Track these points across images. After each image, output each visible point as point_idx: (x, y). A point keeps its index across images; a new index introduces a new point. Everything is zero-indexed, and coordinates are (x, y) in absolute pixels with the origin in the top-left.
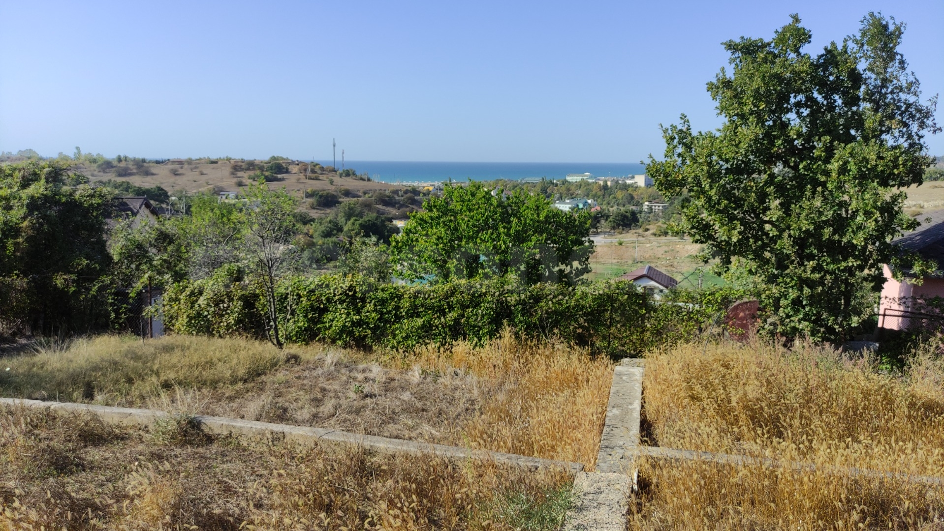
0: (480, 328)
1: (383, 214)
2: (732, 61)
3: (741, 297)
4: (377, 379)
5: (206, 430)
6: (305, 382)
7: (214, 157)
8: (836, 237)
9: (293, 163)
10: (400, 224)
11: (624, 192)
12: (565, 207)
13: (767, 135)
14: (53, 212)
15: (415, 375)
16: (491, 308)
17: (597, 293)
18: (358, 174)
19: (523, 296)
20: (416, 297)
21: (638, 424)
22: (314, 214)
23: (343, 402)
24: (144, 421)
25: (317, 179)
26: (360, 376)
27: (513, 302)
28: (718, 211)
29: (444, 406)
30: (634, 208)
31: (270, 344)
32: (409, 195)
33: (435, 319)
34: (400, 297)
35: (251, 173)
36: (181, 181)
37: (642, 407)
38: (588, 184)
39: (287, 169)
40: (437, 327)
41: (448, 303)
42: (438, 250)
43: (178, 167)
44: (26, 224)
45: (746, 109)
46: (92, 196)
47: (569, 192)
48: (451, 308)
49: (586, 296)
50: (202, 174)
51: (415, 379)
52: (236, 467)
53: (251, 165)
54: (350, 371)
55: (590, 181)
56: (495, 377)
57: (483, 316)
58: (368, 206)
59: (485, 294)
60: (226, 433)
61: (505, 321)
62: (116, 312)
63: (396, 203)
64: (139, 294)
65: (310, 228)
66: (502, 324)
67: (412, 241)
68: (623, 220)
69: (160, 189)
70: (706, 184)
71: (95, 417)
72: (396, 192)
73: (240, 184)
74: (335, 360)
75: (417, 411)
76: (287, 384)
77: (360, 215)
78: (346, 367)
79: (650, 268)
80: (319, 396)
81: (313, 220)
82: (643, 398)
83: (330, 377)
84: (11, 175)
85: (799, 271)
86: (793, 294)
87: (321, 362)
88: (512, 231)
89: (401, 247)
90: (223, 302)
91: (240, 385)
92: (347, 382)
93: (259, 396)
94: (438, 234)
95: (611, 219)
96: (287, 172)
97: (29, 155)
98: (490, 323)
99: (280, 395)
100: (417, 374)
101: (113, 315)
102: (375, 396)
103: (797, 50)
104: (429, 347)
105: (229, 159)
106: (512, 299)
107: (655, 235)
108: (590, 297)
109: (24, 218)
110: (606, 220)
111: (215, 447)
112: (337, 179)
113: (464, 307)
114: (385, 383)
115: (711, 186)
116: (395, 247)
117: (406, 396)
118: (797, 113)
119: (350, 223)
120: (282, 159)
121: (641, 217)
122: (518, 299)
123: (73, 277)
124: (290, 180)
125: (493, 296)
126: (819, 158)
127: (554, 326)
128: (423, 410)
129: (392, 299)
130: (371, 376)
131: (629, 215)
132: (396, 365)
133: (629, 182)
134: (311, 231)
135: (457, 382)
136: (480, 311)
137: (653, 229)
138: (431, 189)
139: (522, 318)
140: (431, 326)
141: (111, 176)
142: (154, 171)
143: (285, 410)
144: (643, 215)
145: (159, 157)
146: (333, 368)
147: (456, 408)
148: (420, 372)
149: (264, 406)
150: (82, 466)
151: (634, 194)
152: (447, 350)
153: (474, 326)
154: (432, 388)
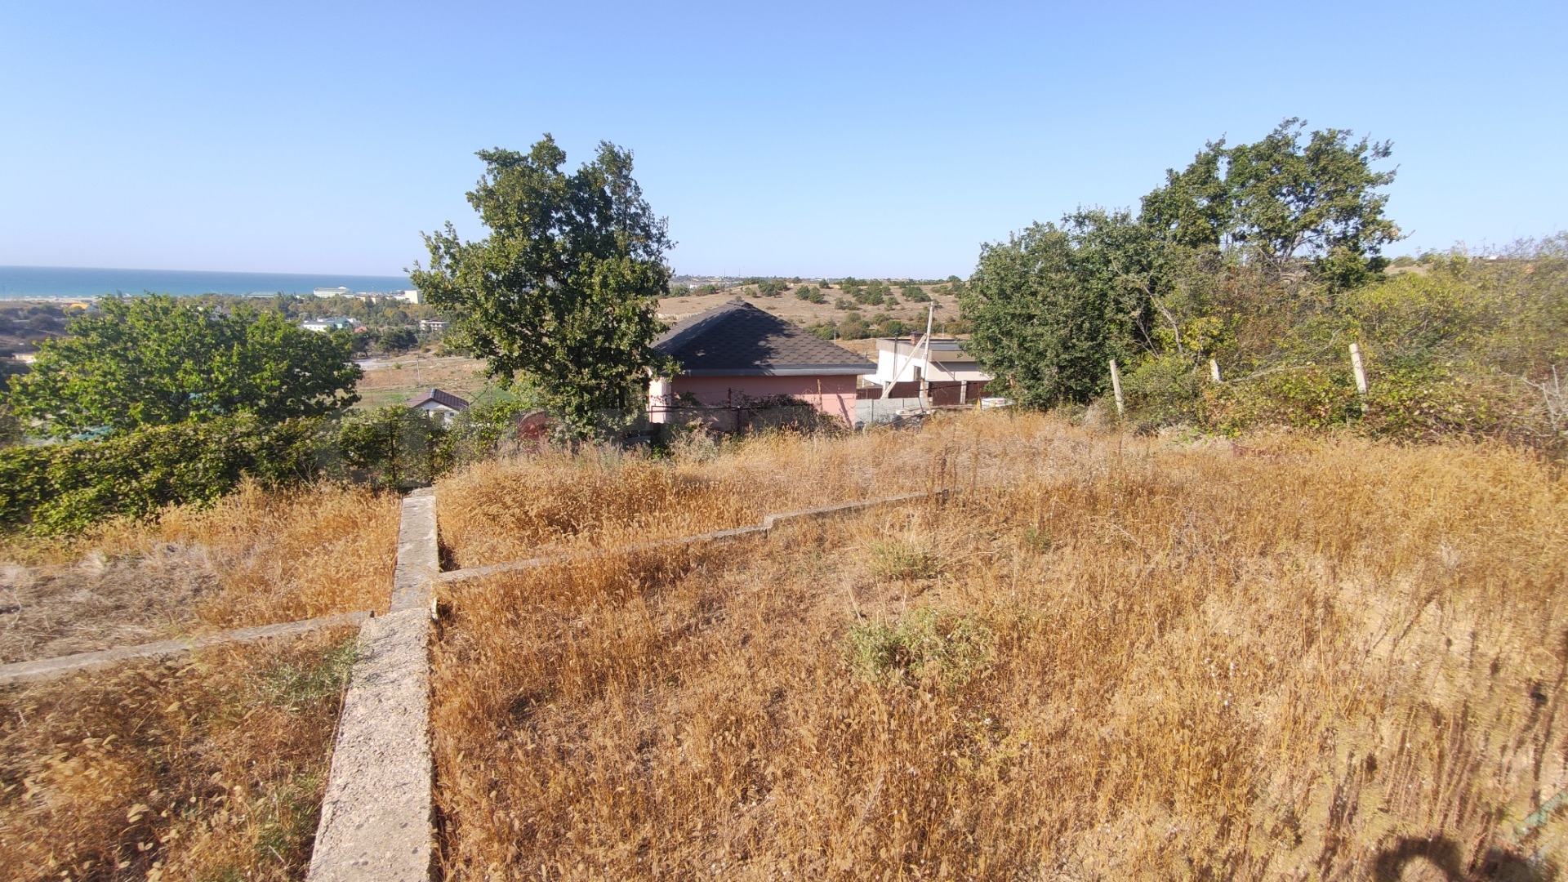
0: (205, 487)
2: (490, 171)
3: (529, 410)
4: (18, 584)
8: (607, 344)
10: (29, 359)
11: (395, 310)
12: (318, 327)
13: (535, 248)
15: (94, 565)
16: (219, 459)
17: (370, 422)
19: (266, 439)
20: (76, 460)
21: (437, 553)
27: (252, 447)
28: (497, 325)
29: (154, 594)
30: (409, 327)
32: (40, 316)
33: (121, 485)
34: (44, 465)
37: (439, 535)
38: (346, 300)
40: (126, 495)
41: (141, 461)
42: (107, 390)
45: (512, 220)
47: (320, 310)
48: (147, 466)
49: (357, 428)
51: (95, 570)
55: (348, 296)
56: (237, 541)
57: (206, 470)
59: (205, 442)
61: (243, 472)
63: (16, 329)
66: (239, 476)
67: (55, 381)
68: (398, 341)
70: (481, 296)
72: (13, 312)
75: (105, 611)
79: (436, 391)
82: (438, 526)
85: (577, 380)
86: (575, 401)
89: (34, 392)
94: (105, 368)
95: (382, 340)
98: (219, 478)
100: (98, 563)
102: (18, 609)
103: (554, 169)
104: (117, 523)
106: (251, 444)
107: (437, 355)
108: (362, 428)
110: (377, 341)
113: (170, 462)
114: (35, 586)
115: (486, 299)
116: (21, 393)
117: (81, 596)
118: (561, 229)
121: (419, 337)
122: (259, 442)
125: (219, 442)
126: (584, 273)
127: (318, 468)
128: (117, 607)
129: (28, 467)
131: (404, 335)
132: (55, 558)
133: (398, 298)
135: (175, 559)
136: (200, 465)
137: (434, 349)
138: (84, 306)
139: (269, 465)
140: (115, 496)
144: (421, 334)
147: (179, 592)
148: (104, 559)
151: (408, 312)
152: (149, 521)
153: (194, 486)
154: (129, 576)
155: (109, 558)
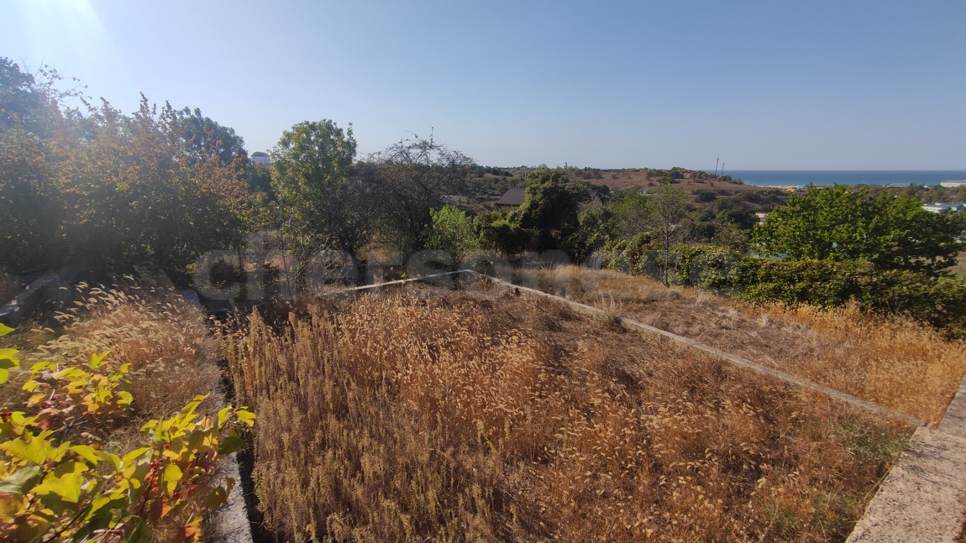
0: (826, 298)
1: (748, 208)
4: (733, 319)
5: (623, 325)
6: (682, 310)
7: (637, 168)
9: (687, 171)
10: (761, 215)
12: (935, 209)
14: (554, 197)
15: (763, 321)
16: (839, 284)
17: (965, 285)
18: (732, 179)
19: (875, 279)
20: (771, 268)
22: (697, 205)
23: (706, 327)
24: (591, 313)
25: (702, 182)
26: (720, 314)
27: (863, 282)
29: (785, 347)
31: (661, 284)
32: (773, 194)
33: (785, 285)
34: (758, 267)
35: (659, 178)
36: (617, 182)
39: (682, 176)
40: (786, 291)
41: (799, 276)
42: (794, 236)
43: (617, 173)
44: (541, 202)
46: (573, 189)
47: (941, 195)
48: (801, 279)
49: (951, 287)
50: (630, 178)
51: (762, 324)
52: (639, 350)
53: (659, 173)
54: (713, 310)
56: (835, 336)
57: (830, 289)
58: (737, 201)
59: (835, 273)
60: (634, 329)
61: (852, 296)
62: (579, 253)
63: (760, 200)
64: (591, 244)
65: (693, 215)
66: (849, 298)
67: (772, 228)
69: (605, 186)
71: (568, 306)
72: (761, 192)
73: (651, 185)
74: (703, 301)
75: (761, 345)
76: (671, 310)
77: (730, 208)
78: (710, 306)
80: (690, 321)
81: (695, 209)
83: (698, 310)
84: (537, 177)
87: (693, 301)
88: (871, 226)
89: (762, 232)
90: (637, 255)
91: (641, 305)
92: (710, 316)
93: (653, 313)
94: (797, 224)
96: (682, 177)
97: (544, 168)
98: (836, 295)
99: (665, 315)
100: (764, 321)
101: (577, 255)
102: (730, 329)
104: (778, 304)
105: (646, 169)
106: (863, 280)
108: (955, 288)
109: (541, 200)
111: (627, 336)
112: (717, 183)
113: (813, 280)
114: (738, 322)
116: (757, 231)
117: (754, 334)
119: (721, 213)
120: (680, 169)
122: (869, 281)
123: (560, 232)
124: (684, 182)
125: (844, 275)
127: (905, 307)
128: (767, 346)
129: (751, 267)
130: (728, 315)
132: (748, 312)
134: (693, 217)
135: (799, 333)
136: (828, 286)
138: (792, 190)
139: (870, 297)
140: (781, 290)
141: (581, 179)
142: (603, 176)
143: (668, 325)
145: (606, 168)
146: (701, 305)
147: (796, 351)
149: (655, 319)
150: (560, 329)
152: (793, 308)
153: (820, 296)
154: (775, 333)
155: (770, 320)
